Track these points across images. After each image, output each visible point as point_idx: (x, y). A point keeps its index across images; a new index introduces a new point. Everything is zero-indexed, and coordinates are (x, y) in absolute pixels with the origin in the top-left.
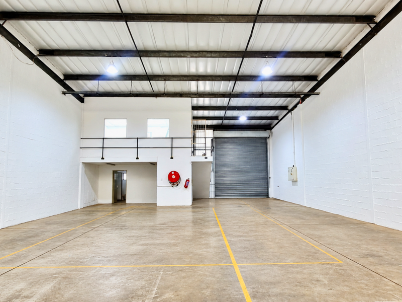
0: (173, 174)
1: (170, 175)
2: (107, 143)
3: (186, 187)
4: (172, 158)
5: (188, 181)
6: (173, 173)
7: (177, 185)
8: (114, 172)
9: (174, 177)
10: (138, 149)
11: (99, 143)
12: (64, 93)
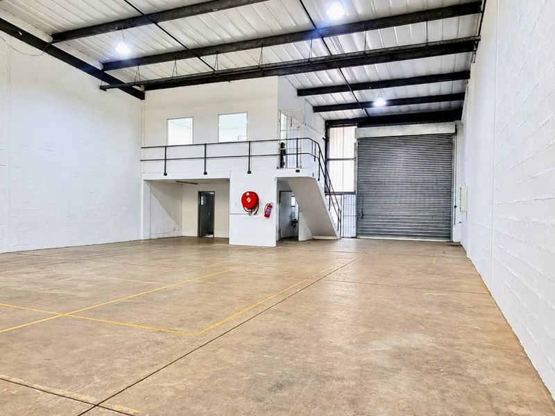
0: (248, 196)
1: (244, 197)
2: (171, 153)
3: (267, 215)
4: (249, 172)
5: (270, 206)
6: (248, 194)
7: (256, 213)
8: (200, 194)
9: (249, 200)
10: (207, 160)
11: (160, 154)
12: (103, 88)
